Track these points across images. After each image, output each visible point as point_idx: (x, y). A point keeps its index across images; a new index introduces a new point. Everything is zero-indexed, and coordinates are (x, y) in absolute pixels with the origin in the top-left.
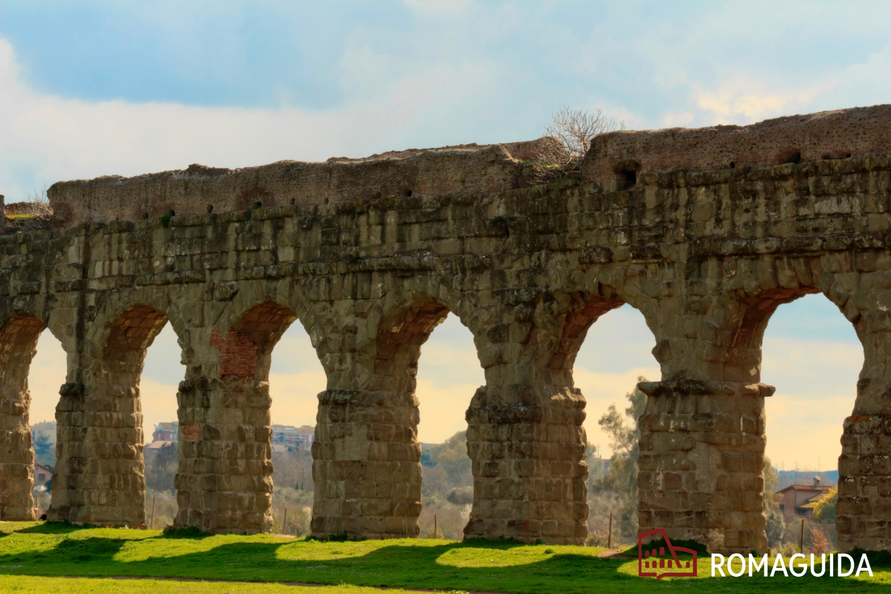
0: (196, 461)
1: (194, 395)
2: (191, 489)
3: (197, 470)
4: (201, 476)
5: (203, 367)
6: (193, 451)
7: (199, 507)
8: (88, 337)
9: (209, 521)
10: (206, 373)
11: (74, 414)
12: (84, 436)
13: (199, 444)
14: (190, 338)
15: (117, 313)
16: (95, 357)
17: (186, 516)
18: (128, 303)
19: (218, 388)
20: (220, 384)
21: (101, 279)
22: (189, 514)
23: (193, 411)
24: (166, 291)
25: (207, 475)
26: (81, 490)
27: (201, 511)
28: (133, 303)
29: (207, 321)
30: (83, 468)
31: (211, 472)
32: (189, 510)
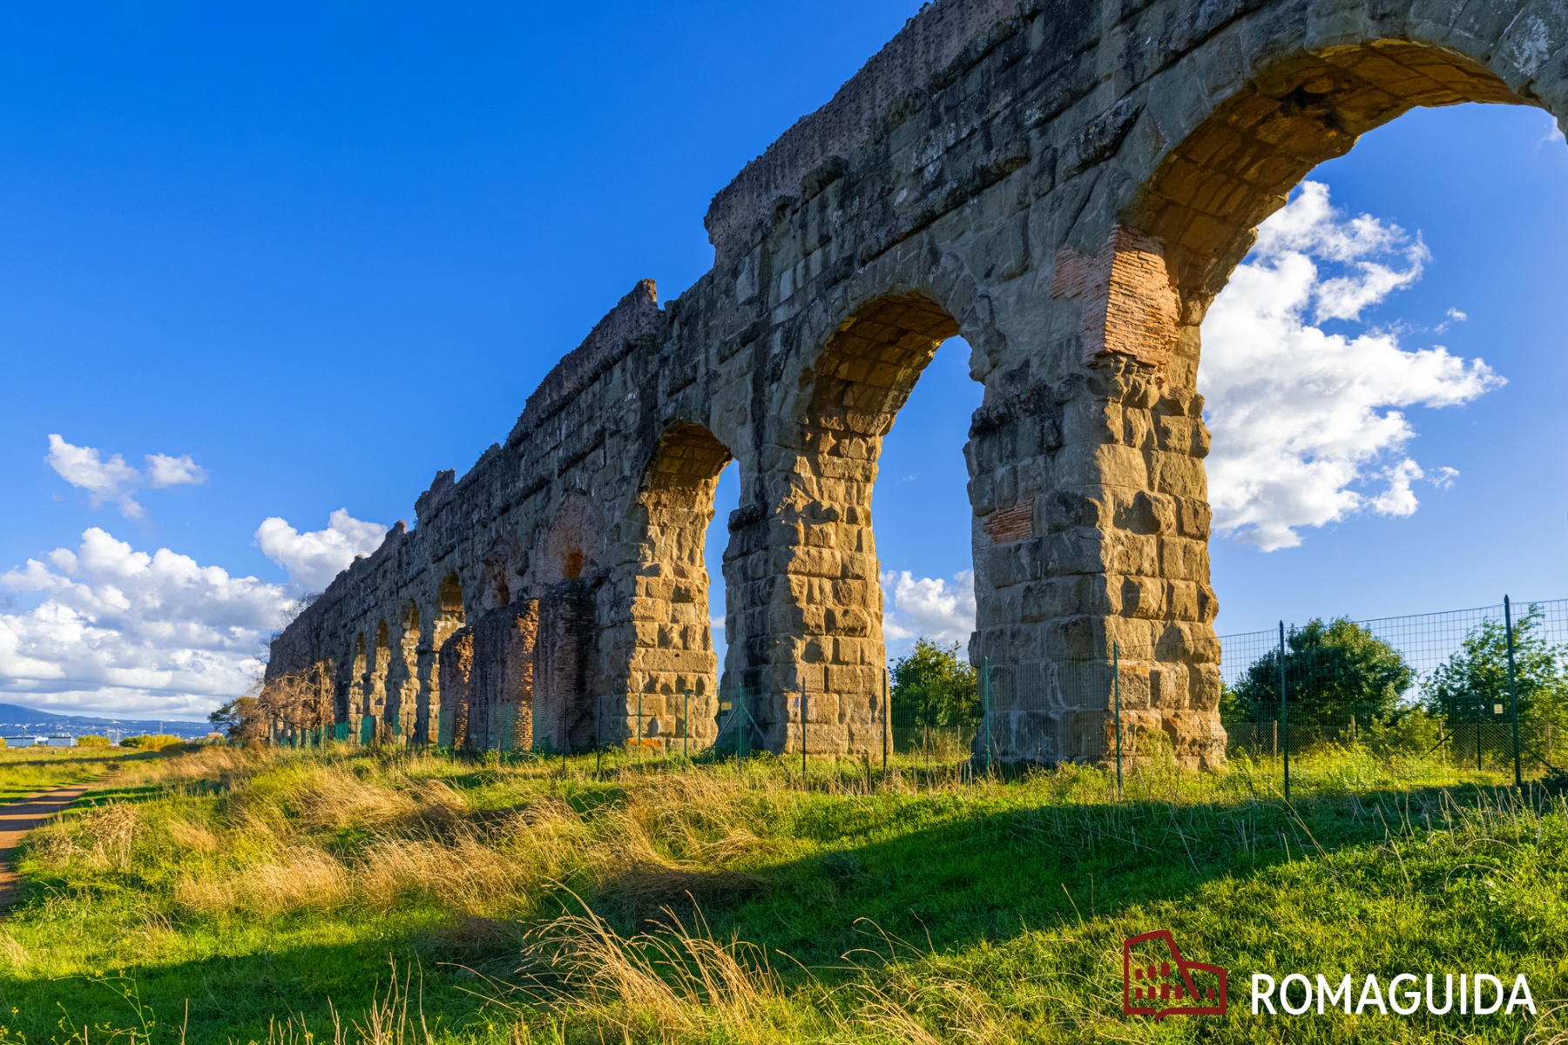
0: (1029, 589)
1: (1014, 434)
2: (1016, 661)
3: (1035, 611)
4: (1047, 625)
5: (1035, 362)
6: (1021, 568)
7: (1046, 705)
8: (773, 412)
9: (1078, 738)
10: (1043, 374)
11: (751, 557)
12: (770, 594)
13: (1036, 547)
14: (992, 312)
15: (821, 342)
16: (786, 447)
17: (1008, 730)
18: (843, 309)
19: (1087, 393)
20: (1090, 381)
21: (791, 301)
22: (1014, 726)
23: (1014, 471)
24: (926, 240)
25: (1065, 620)
26: (768, 695)
27: (1052, 715)
28: (852, 306)
29: (1037, 252)
30: (770, 652)
31: (1078, 611)
32: (1015, 714)
